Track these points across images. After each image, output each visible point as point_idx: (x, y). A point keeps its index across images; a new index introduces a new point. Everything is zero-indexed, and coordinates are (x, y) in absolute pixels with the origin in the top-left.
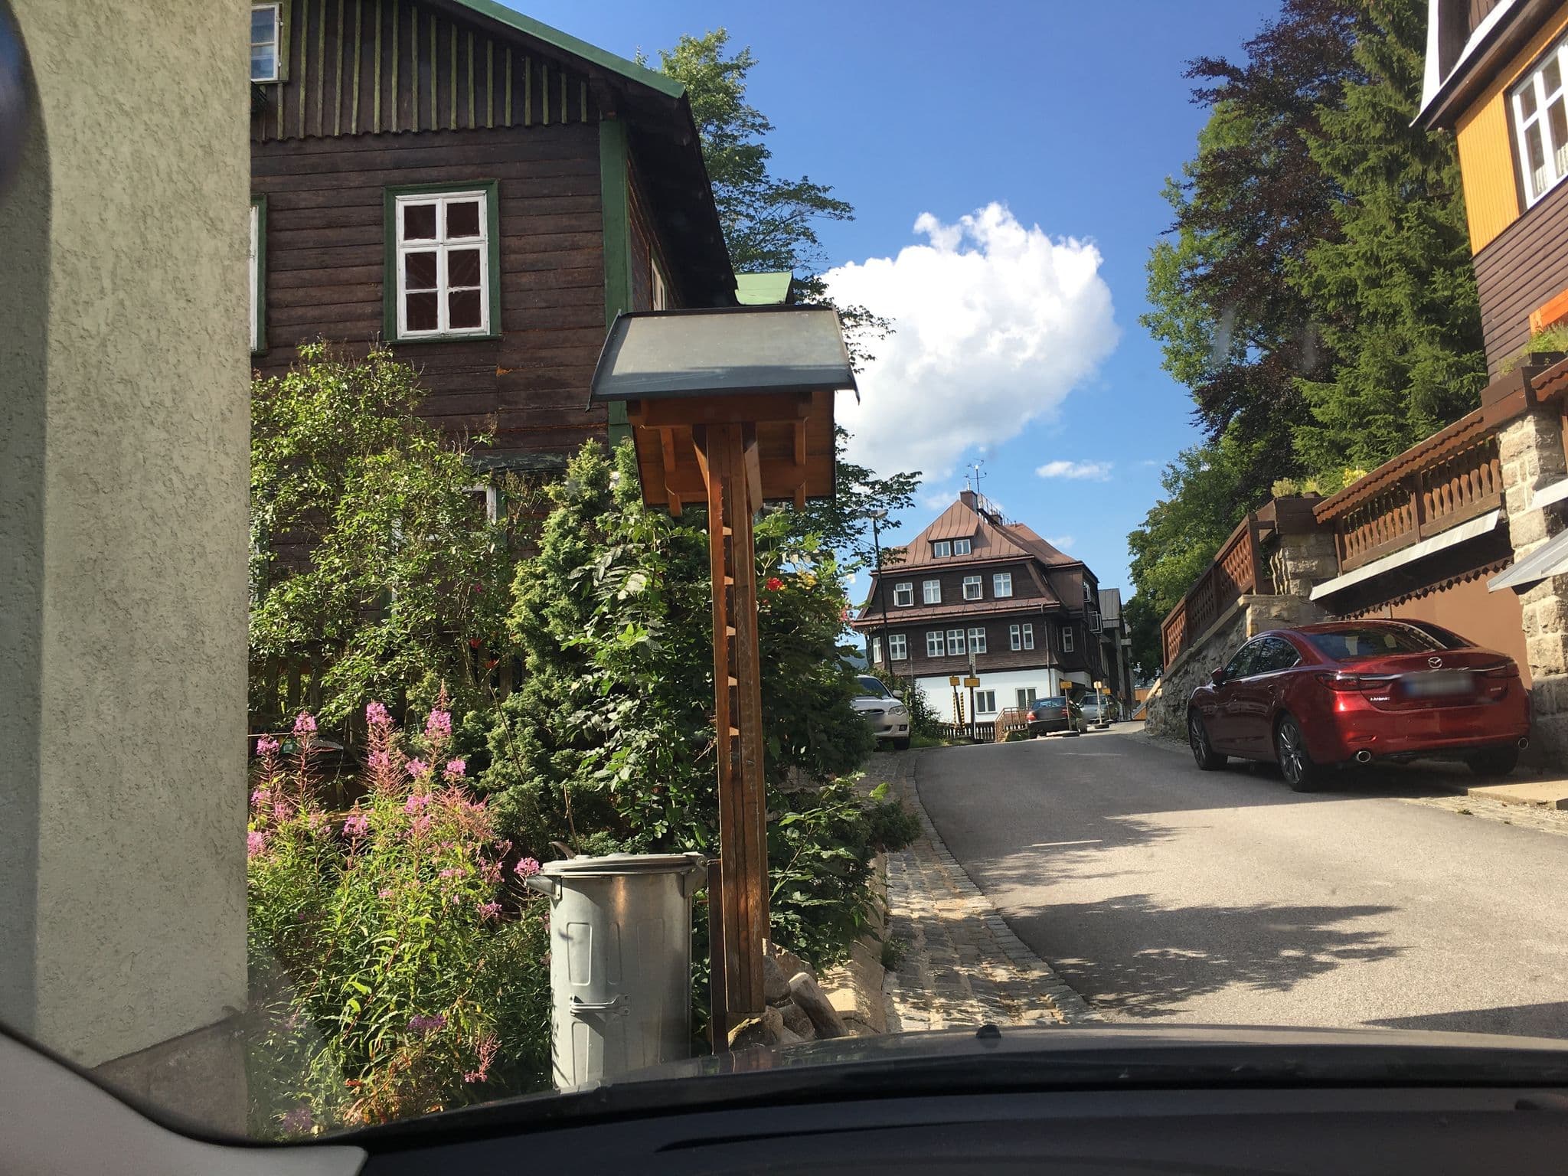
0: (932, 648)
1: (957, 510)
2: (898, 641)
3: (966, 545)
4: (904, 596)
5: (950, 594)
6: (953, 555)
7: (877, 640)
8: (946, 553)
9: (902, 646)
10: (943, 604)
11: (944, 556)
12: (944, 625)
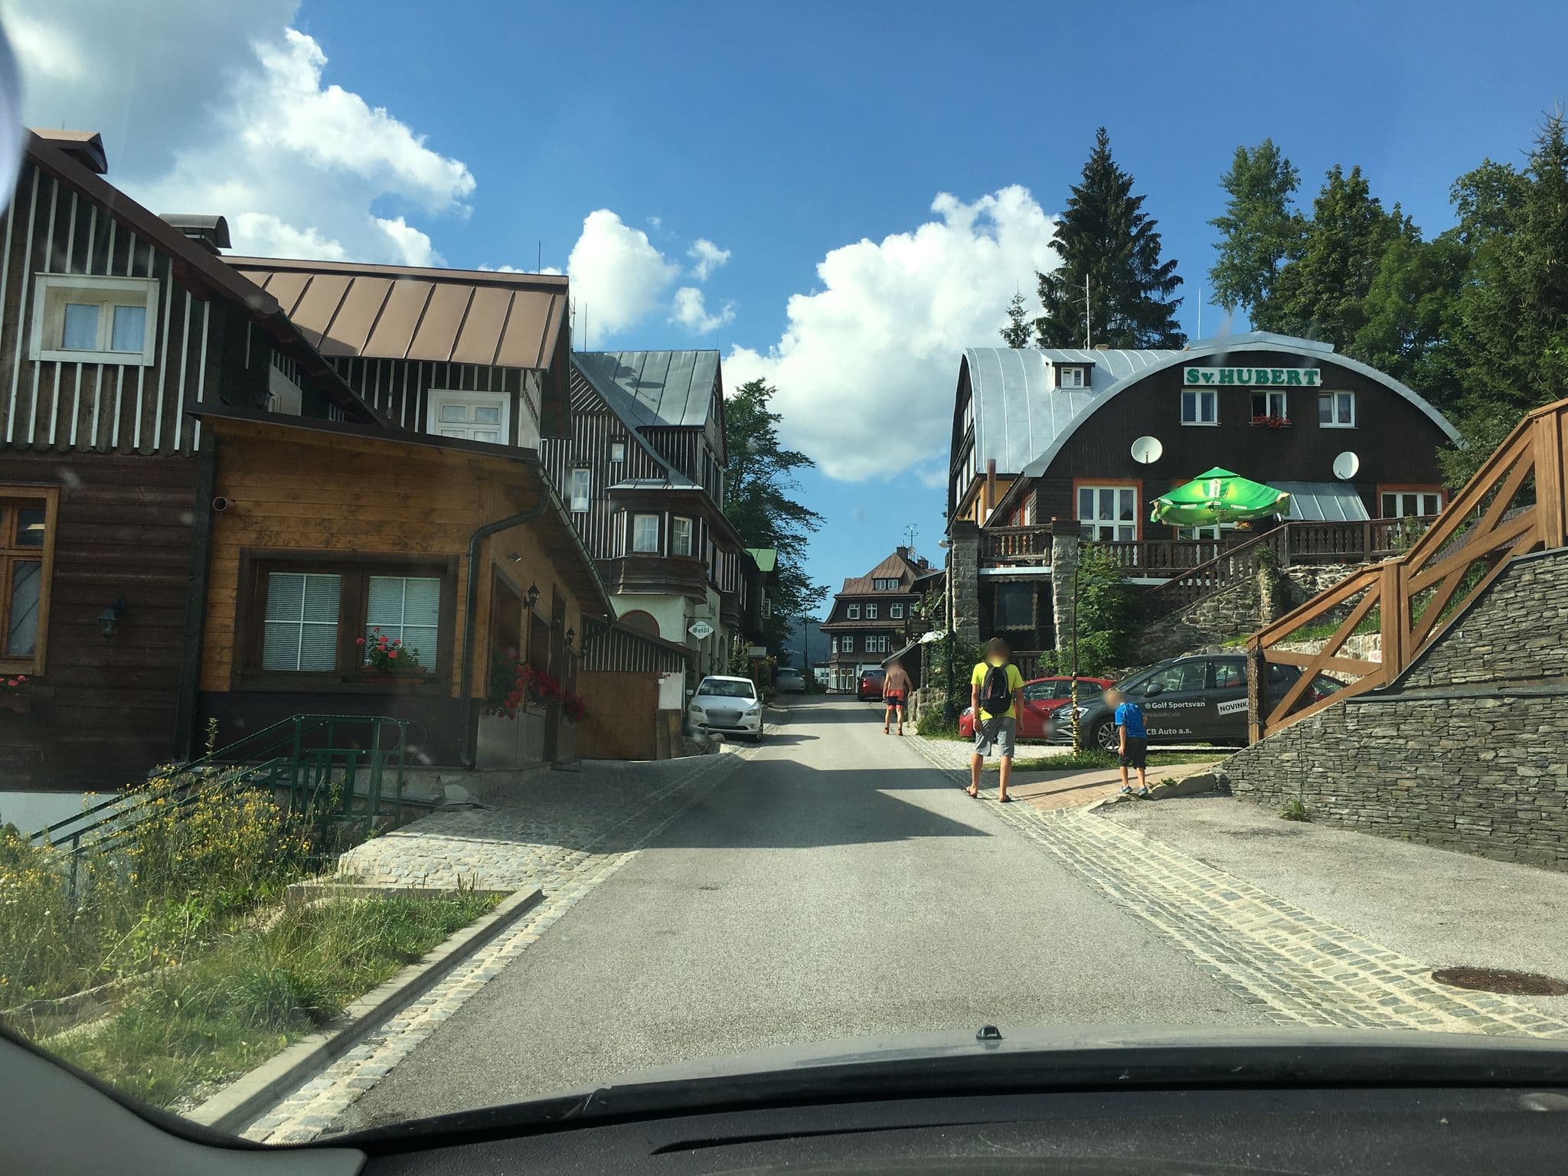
0: (869, 646)
1: (893, 559)
2: (848, 641)
3: (895, 583)
4: (854, 613)
5: (883, 614)
6: (887, 589)
7: (835, 638)
8: (883, 587)
9: (850, 644)
10: (878, 619)
11: (881, 587)
12: (877, 632)
